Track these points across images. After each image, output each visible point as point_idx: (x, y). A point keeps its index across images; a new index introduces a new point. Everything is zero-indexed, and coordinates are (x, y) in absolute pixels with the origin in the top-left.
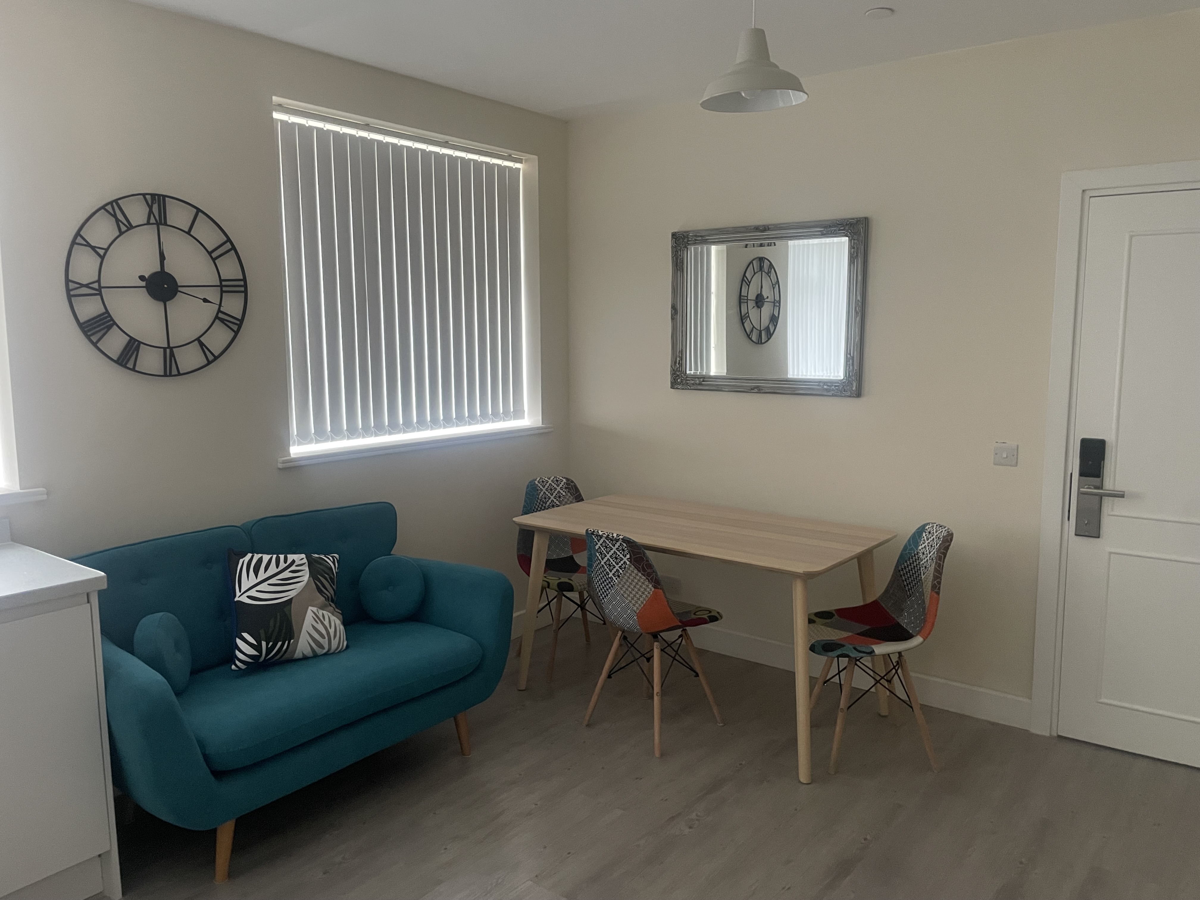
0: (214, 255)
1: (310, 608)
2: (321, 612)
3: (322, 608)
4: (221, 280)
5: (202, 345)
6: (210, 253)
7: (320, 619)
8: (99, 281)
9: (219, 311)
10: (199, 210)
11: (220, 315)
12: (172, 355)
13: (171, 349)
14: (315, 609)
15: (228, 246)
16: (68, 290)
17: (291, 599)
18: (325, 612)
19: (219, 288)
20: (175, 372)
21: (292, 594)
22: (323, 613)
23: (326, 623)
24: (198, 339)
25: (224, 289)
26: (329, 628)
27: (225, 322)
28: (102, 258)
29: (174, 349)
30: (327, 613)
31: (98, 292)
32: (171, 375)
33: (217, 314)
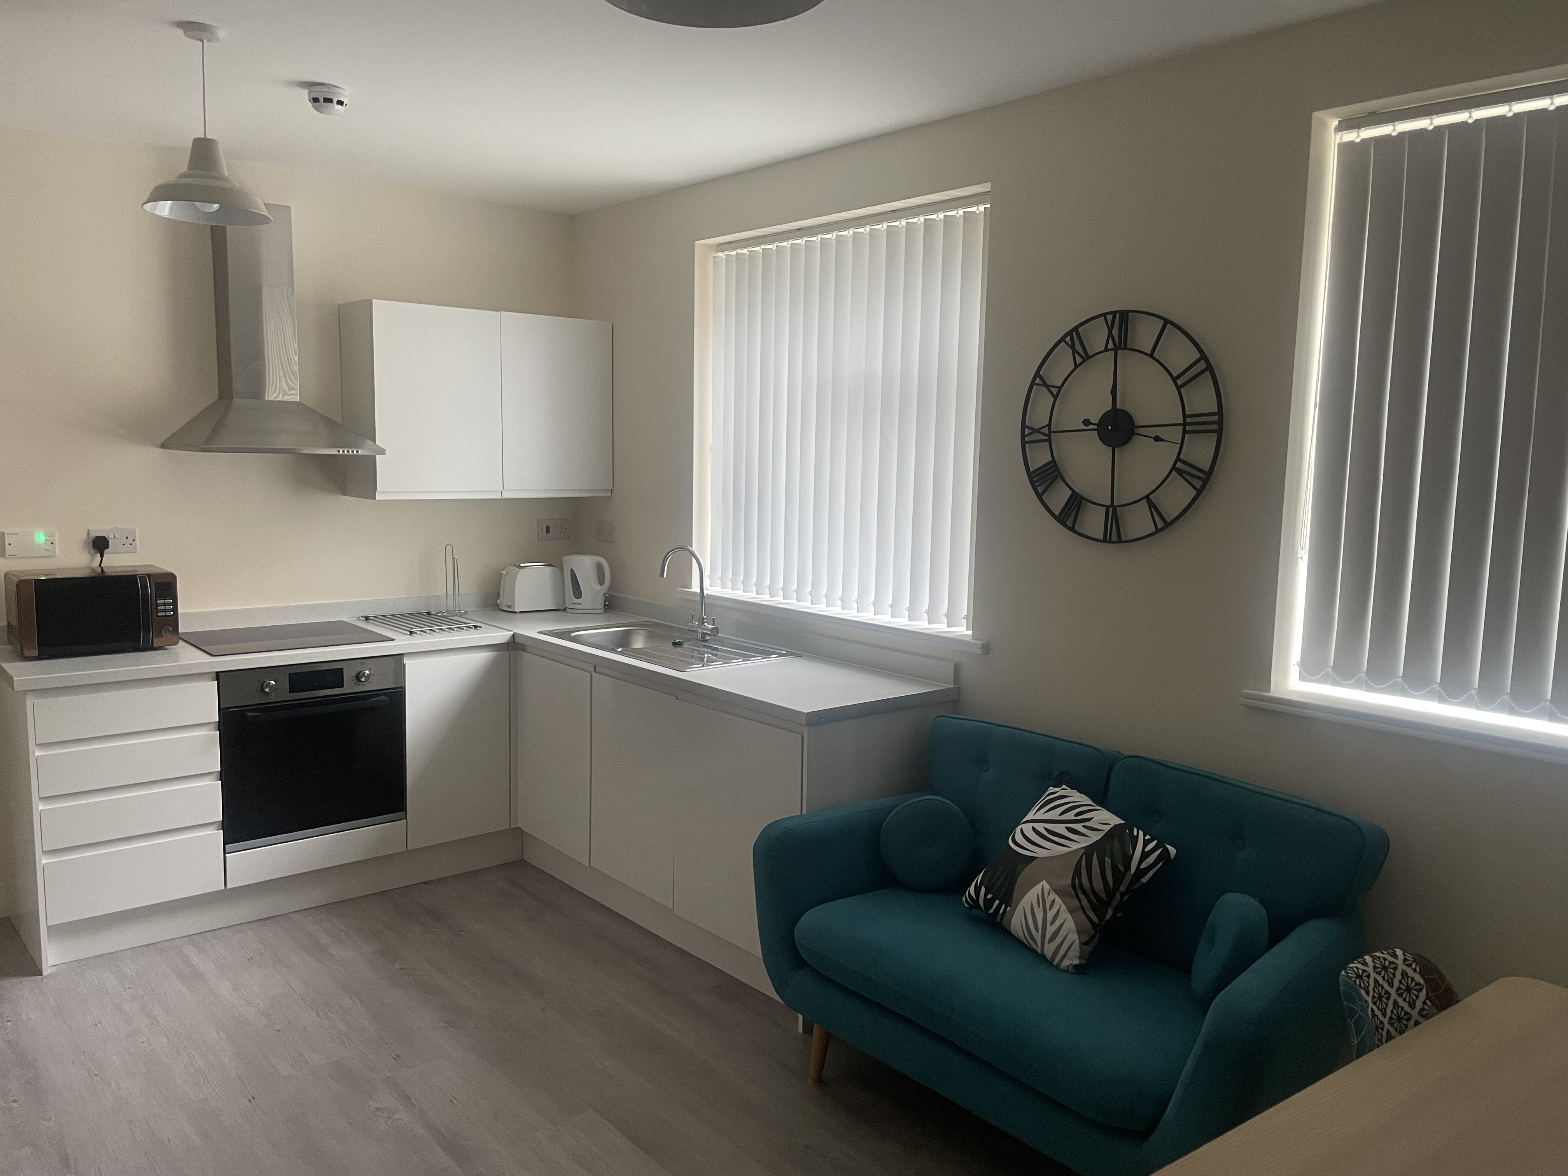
0: (1179, 382)
1: (1044, 882)
2: (1053, 896)
3: (1060, 892)
4: (1185, 416)
5: (1151, 505)
6: (1175, 380)
7: (1046, 905)
8: (1049, 425)
9: (1178, 459)
10: (1166, 322)
11: (1179, 465)
12: (1115, 516)
13: (1115, 508)
14: (1047, 887)
15: (1202, 365)
16: (1023, 436)
17: (1033, 859)
18: (1058, 900)
19: (1181, 427)
20: (1114, 537)
21: (1040, 853)
22: (1054, 900)
23: (1050, 915)
24: (1147, 497)
25: (1188, 428)
26: (1049, 924)
27: (1184, 475)
28: (1055, 397)
29: (1117, 508)
30: (1062, 903)
31: (1047, 438)
32: (1110, 542)
33: (1175, 463)
